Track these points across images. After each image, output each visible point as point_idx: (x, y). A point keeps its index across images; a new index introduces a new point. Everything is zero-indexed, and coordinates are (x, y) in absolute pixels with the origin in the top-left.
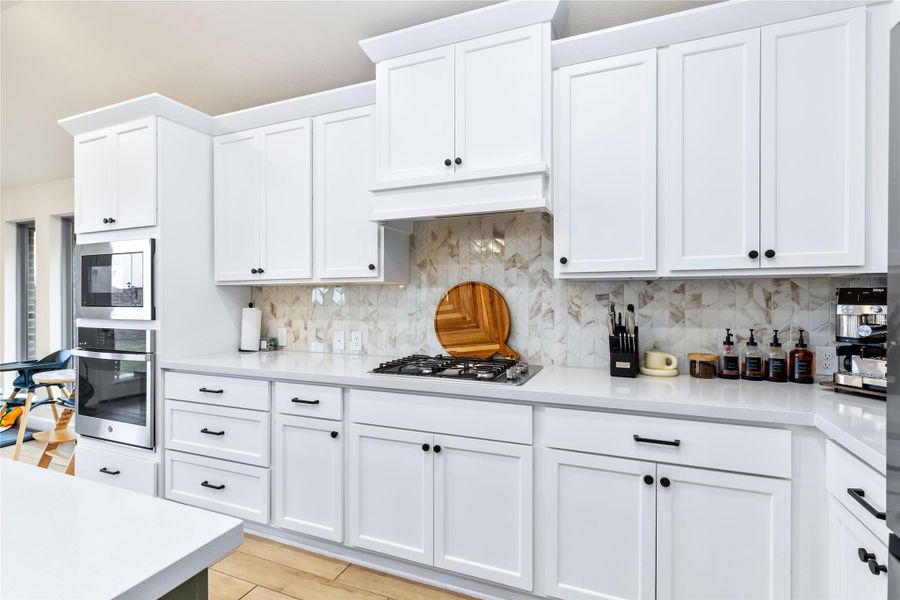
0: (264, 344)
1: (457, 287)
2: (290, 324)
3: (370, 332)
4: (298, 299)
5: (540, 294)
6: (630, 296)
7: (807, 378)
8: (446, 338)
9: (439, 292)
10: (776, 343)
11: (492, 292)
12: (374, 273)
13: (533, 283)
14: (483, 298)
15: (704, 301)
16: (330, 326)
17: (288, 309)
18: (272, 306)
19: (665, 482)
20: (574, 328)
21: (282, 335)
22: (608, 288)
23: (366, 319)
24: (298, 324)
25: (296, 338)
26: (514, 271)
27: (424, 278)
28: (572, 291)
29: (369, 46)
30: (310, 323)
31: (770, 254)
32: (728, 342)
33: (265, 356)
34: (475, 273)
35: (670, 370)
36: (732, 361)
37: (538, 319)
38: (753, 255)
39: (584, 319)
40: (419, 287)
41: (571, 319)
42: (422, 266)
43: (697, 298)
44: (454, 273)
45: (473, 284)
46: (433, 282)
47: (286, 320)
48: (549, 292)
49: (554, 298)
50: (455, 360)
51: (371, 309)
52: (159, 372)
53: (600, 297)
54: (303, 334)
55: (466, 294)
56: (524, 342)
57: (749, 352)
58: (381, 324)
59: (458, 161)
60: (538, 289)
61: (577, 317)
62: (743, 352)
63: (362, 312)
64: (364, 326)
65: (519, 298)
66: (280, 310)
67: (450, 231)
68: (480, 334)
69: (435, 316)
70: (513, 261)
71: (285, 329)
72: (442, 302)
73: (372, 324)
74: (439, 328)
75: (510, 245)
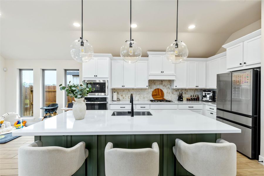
0: (118, 100)
1: (156, 89)
2: (122, 96)
4: (124, 91)
5: (168, 90)
7: (199, 100)
9: (152, 90)
10: (196, 96)
11: (161, 90)
13: (167, 89)
14: (160, 91)
15: (188, 91)
17: (121, 93)
18: (118, 92)
20: (173, 95)
21: (121, 98)
22: (177, 90)
23: (139, 94)
24: (124, 96)
25: (124, 98)
26: (164, 87)
27: (150, 88)
28: (172, 90)
30: (127, 95)
31: (198, 86)
32: (191, 96)
33: (118, 102)
34: (158, 87)
35: (185, 100)
36: (192, 99)
37: (168, 94)
38: (196, 86)
39: (174, 94)
42: (149, 86)
43: (187, 91)
44: (155, 87)
45: (158, 89)
46: (152, 88)
47: (121, 95)
48: (169, 90)
49: (170, 91)
50: (154, 100)
52: (109, 105)
53: (176, 91)
54: (125, 97)
55: (157, 91)
56: (166, 97)
57: (193, 97)
58: (141, 95)
59: (163, 72)
60: (168, 89)
61: (173, 93)
62: (192, 97)
63: (138, 93)
64: (138, 96)
65: (165, 91)
66: (120, 93)
67: (154, 80)
68: (160, 96)
69: (151, 94)
70: (164, 86)
71: (121, 97)
72: (153, 92)
73: (140, 95)
74: (153, 96)
75: (164, 83)
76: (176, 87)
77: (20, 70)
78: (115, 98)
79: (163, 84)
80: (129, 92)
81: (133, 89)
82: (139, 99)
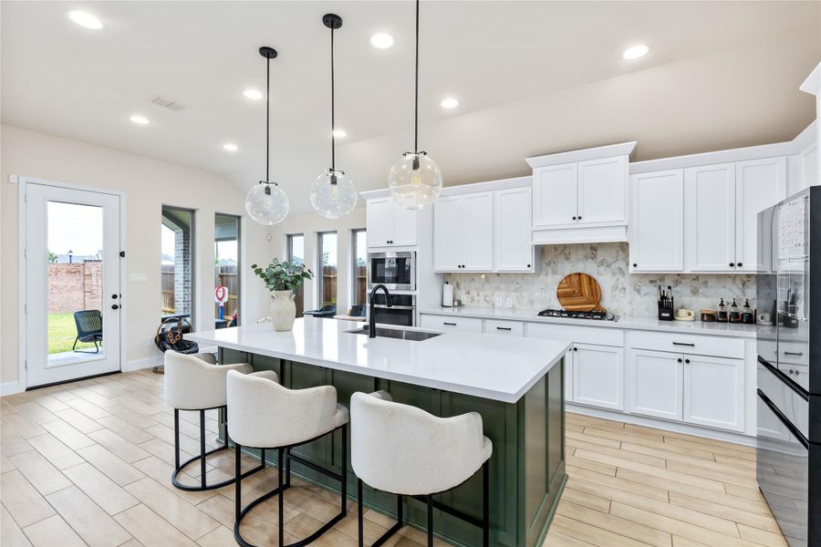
0: (456, 303)
1: (570, 275)
2: (468, 293)
3: (517, 297)
4: (473, 279)
5: (617, 280)
6: (668, 282)
8: (563, 300)
9: (559, 278)
10: (747, 306)
11: (590, 278)
12: (530, 269)
13: (614, 274)
14: (585, 281)
15: (709, 284)
16: (493, 294)
17: (467, 285)
18: (458, 284)
19: (688, 361)
20: (637, 297)
21: (464, 298)
22: (656, 279)
23: (516, 291)
24: (473, 293)
25: (472, 300)
26: (602, 268)
27: (550, 270)
28: (636, 279)
29: (531, 161)
30: (480, 293)
31: (740, 265)
32: (722, 305)
33: (456, 309)
34: (580, 268)
35: (690, 318)
36: (723, 314)
37: (617, 292)
38: (732, 265)
39: (642, 293)
40: (547, 275)
41: (635, 293)
42: (548, 264)
43: (706, 283)
44: (568, 268)
45: (579, 274)
46: (555, 273)
47: (466, 291)
48: (623, 279)
49: (625, 282)
50: (566, 312)
51: (518, 286)
52: (418, 315)
53: (651, 282)
54: (476, 298)
55: (575, 279)
56: (608, 303)
57: (733, 310)
58: (523, 294)
59: (580, 218)
60: (616, 277)
61: (638, 291)
62: (729, 309)
63: (513, 287)
64: (514, 295)
65: (606, 281)
66: (462, 286)
67: (565, 246)
68: (584, 300)
69: (556, 290)
70: (602, 263)
71: (465, 296)
72: (561, 283)
73: (518, 294)
74: (559, 296)
75: (601, 255)
76: (637, 269)
78: (448, 300)
79: (599, 259)
80: (488, 283)
81: (498, 274)
82: (517, 306)
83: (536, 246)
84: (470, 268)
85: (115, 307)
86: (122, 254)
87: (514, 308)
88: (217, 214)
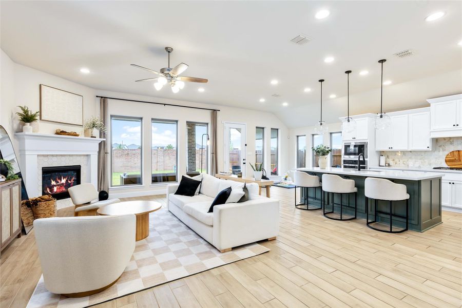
0: (387, 165)
1: (453, 152)
2: (394, 160)
3: (422, 162)
4: (396, 154)
8: (449, 163)
9: (447, 153)
12: (429, 149)
16: (408, 161)
17: (393, 156)
18: (388, 156)
21: (391, 163)
23: (420, 159)
24: (397, 160)
25: (396, 164)
27: (441, 149)
29: (429, 101)
30: (400, 160)
33: (387, 167)
34: (459, 148)
40: (439, 151)
42: (440, 146)
44: (452, 148)
45: (459, 151)
46: (444, 150)
50: (450, 168)
51: (422, 157)
54: (398, 162)
55: (456, 154)
58: (426, 160)
59: (457, 125)
63: (419, 157)
64: (420, 161)
66: (390, 157)
67: (450, 138)
69: (445, 158)
72: (448, 155)
73: (422, 161)
74: (446, 161)
77: (298, 136)
78: (383, 163)
80: (405, 155)
81: (411, 152)
82: (422, 166)
83: (433, 139)
84: (395, 149)
85: (244, 163)
86: (246, 145)
87: (419, 167)
88: (272, 129)
